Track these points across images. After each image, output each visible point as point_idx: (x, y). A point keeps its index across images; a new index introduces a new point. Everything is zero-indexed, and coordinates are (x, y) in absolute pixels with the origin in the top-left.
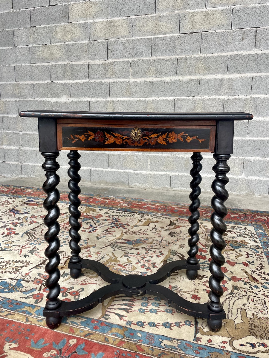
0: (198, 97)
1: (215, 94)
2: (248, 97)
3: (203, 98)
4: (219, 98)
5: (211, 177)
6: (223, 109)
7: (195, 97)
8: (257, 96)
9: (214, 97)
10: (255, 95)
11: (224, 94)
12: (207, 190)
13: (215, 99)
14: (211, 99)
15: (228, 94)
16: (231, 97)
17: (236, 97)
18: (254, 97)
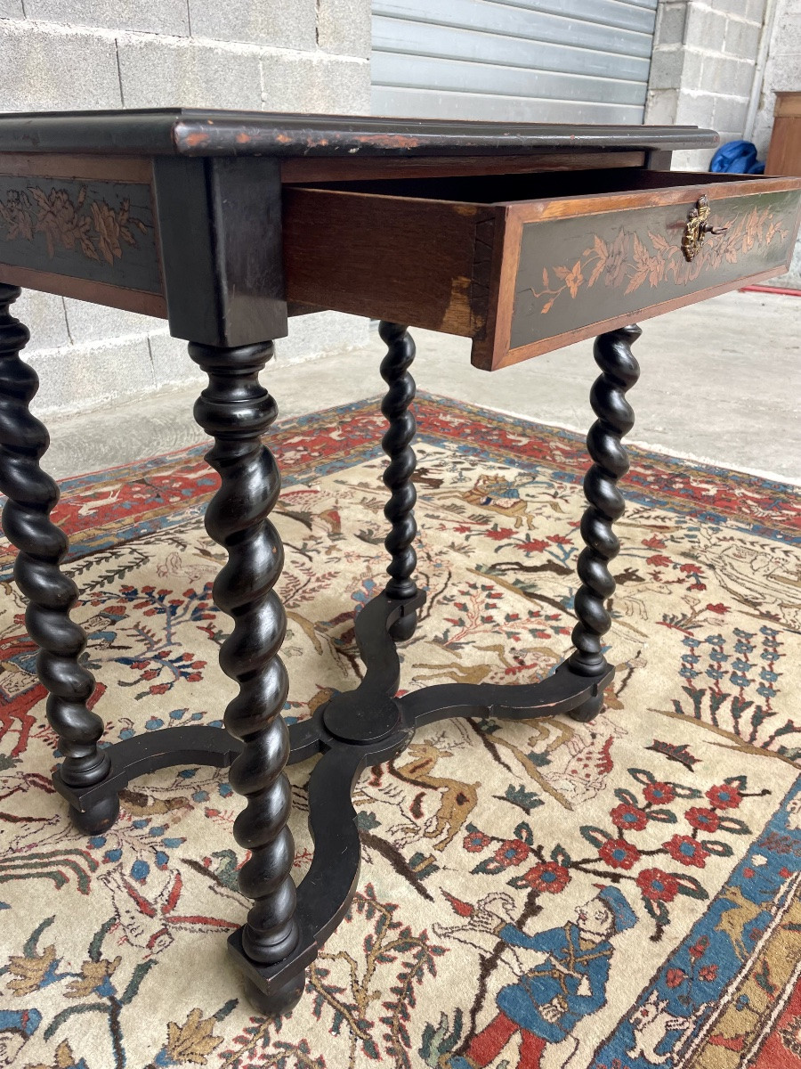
0: (23, 25)
1: (83, 19)
2: (185, 43)
3: (42, 28)
4: (96, 34)
5: (128, 343)
6: (121, 83)
7: (11, 22)
8: (207, 42)
9: (80, 30)
10: (201, 40)
11: (112, 25)
12: (128, 393)
13: (86, 40)
14: (73, 36)
15: (123, 25)
16: (137, 38)
17: (150, 38)
18: (200, 45)
